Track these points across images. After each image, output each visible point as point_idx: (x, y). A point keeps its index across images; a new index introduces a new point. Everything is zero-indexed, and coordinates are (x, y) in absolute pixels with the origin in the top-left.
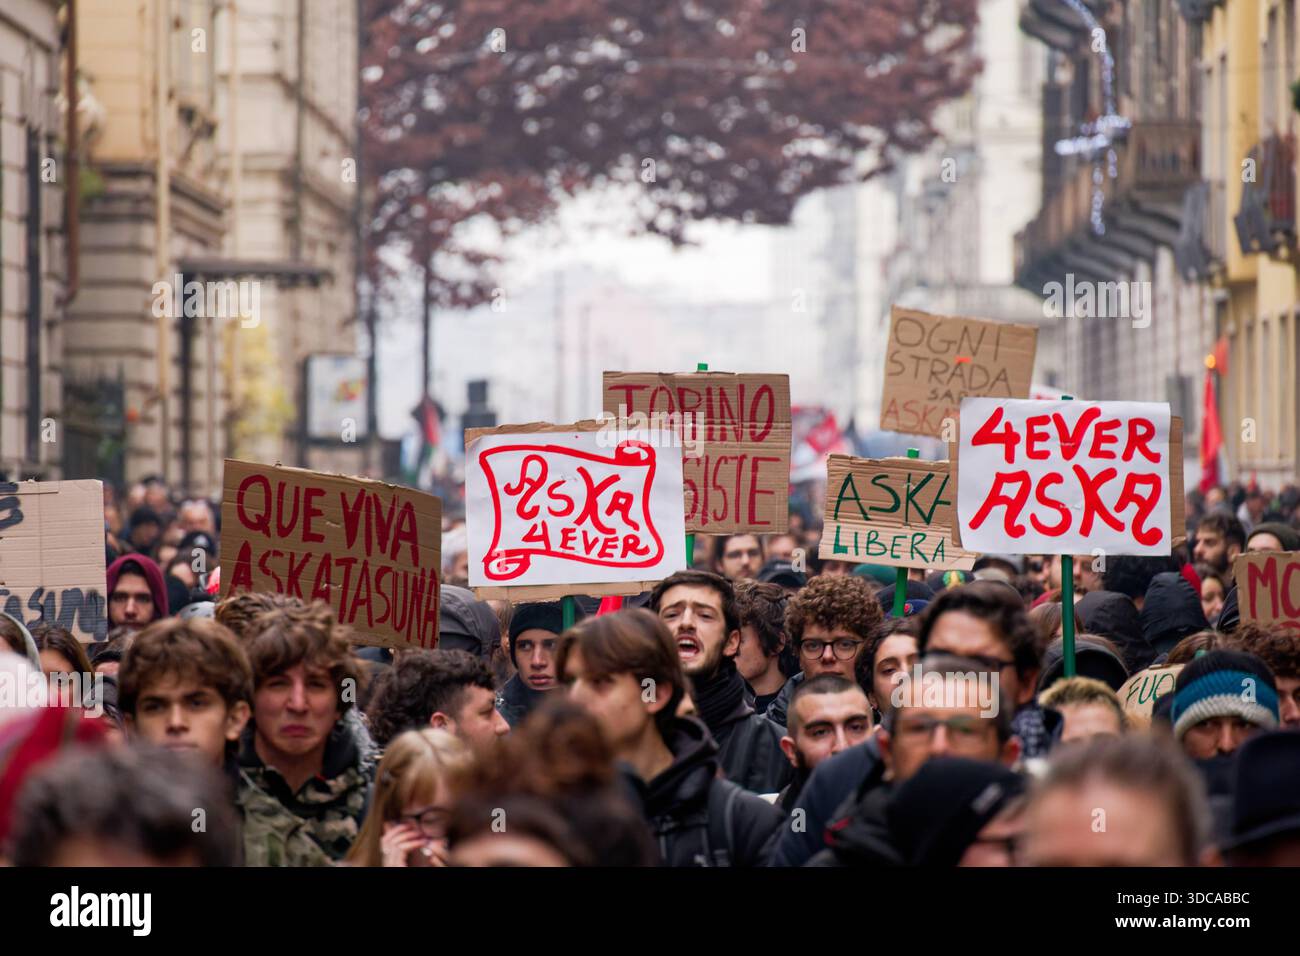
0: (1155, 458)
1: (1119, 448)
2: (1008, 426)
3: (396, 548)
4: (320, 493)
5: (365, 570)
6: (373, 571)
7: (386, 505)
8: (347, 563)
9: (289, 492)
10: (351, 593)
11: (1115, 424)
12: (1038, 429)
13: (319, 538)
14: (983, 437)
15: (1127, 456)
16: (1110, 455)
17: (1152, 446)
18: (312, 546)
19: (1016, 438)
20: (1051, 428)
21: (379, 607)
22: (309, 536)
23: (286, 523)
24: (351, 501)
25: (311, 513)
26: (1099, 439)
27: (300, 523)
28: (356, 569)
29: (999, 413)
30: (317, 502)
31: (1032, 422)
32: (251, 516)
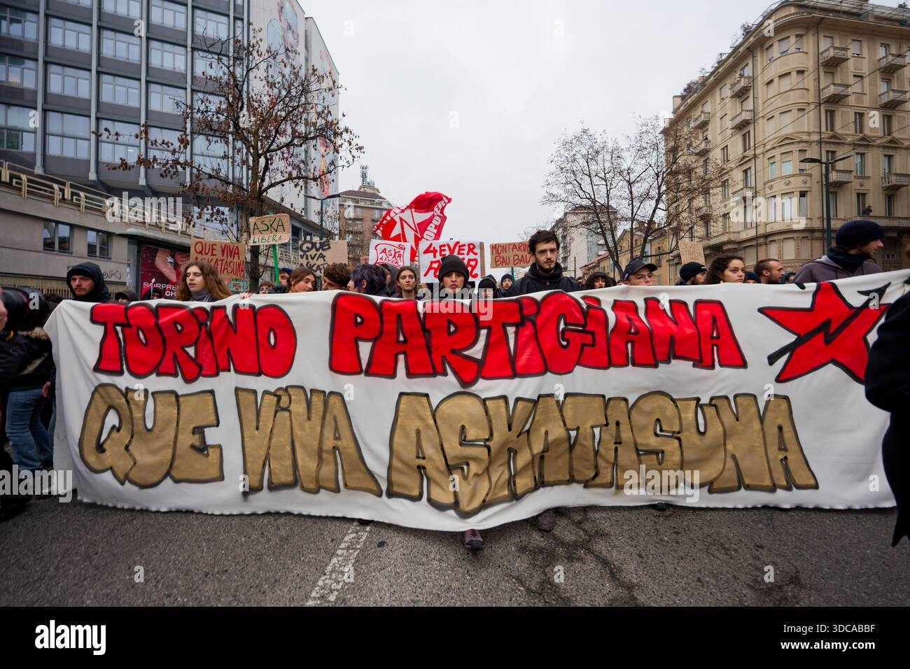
0: (476, 254)
1: (466, 252)
2: (434, 248)
3: (234, 256)
4: (215, 245)
5: (226, 262)
6: (228, 262)
7: (232, 247)
8: (222, 260)
9: (208, 245)
10: (223, 267)
11: (464, 245)
12: (442, 248)
13: (215, 255)
14: (427, 251)
15: (468, 254)
16: (463, 254)
17: (475, 251)
18: (214, 257)
19: (436, 251)
20: (446, 248)
21: (230, 270)
22: (212, 255)
23: (207, 252)
24: (223, 247)
25: (213, 249)
26: (460, 250)
27: (210, 252)
28: (224, 262)
29: (431, 245)
30: (214, 247)
31: (441, 246)
32: (198, 250)
